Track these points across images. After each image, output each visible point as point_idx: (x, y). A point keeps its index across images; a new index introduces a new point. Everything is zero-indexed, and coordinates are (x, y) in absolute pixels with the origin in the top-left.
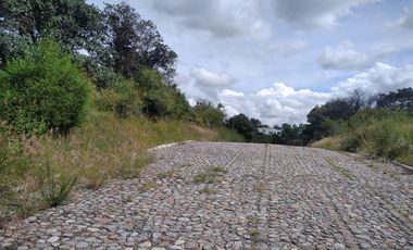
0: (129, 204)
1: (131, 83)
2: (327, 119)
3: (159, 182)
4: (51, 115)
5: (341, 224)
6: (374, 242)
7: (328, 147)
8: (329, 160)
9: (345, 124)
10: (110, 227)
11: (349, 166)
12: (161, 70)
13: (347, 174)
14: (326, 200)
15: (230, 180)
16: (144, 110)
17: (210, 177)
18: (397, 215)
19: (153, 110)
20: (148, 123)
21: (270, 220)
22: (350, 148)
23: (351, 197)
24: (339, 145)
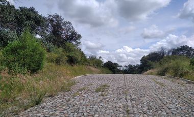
0: (70, 102)
1: (61, 49)
2: (150, 61)
3: (80, 92)
4: (29, 65)
5: (163, 105)
6: (178, 111)
7: (151, 74)
8: (153, 79)
9: (158, 63)
10: (64, 112)
11: (162, 81)
12: (74, 43)
13: (162, 85)
14: (155, 96)
15: (112, 90)
16: (68, 61)
17: (102, 89)
18: (186, 100)
19: (71, 61)
20: (70, 67)
21: (133, 105)
22: (162, 73)
23: (166, 94)
24: (157, 73)
